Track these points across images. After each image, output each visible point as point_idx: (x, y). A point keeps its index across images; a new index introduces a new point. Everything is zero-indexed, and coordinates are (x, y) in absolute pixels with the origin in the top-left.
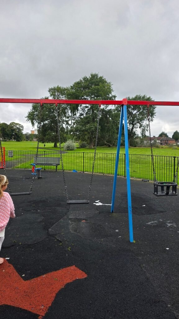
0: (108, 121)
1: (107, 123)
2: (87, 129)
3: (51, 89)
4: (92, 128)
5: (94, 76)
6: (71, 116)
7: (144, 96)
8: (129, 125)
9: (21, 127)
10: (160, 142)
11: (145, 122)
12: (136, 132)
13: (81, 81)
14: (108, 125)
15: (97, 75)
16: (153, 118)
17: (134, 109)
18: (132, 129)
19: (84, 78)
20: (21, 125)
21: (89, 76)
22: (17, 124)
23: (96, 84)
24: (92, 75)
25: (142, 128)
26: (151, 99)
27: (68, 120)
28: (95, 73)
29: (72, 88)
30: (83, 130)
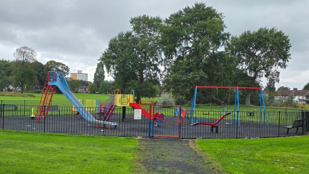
0: (218, 68)
1: (217, 71)
2: (190, 79)
3: (134, 19)
4: (196, 77)
5: (199, 7)
6: (165, 60)
7: (273, 29)
8: (250, 72)
9: (65, 69)
10: (305, 98)
11: (274, 69)
12: (261, 83)
13: (180, 12)
14: (218, 73)
15: (204, 5)
16: (287, 61)
17: (257, 48)
18: (255, 77)
19: (186, 8)
20: (64, 65)
21: (192, 6)
22: (58, 64)
23: (203, 17)
24: (196, 5)
25: (270, 77)
26: (283, 34)
27: (156, 64)
28: (201, 2)
29: (167, 21)
30: (184, 80)
